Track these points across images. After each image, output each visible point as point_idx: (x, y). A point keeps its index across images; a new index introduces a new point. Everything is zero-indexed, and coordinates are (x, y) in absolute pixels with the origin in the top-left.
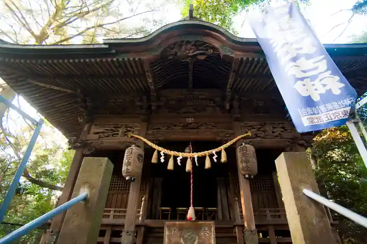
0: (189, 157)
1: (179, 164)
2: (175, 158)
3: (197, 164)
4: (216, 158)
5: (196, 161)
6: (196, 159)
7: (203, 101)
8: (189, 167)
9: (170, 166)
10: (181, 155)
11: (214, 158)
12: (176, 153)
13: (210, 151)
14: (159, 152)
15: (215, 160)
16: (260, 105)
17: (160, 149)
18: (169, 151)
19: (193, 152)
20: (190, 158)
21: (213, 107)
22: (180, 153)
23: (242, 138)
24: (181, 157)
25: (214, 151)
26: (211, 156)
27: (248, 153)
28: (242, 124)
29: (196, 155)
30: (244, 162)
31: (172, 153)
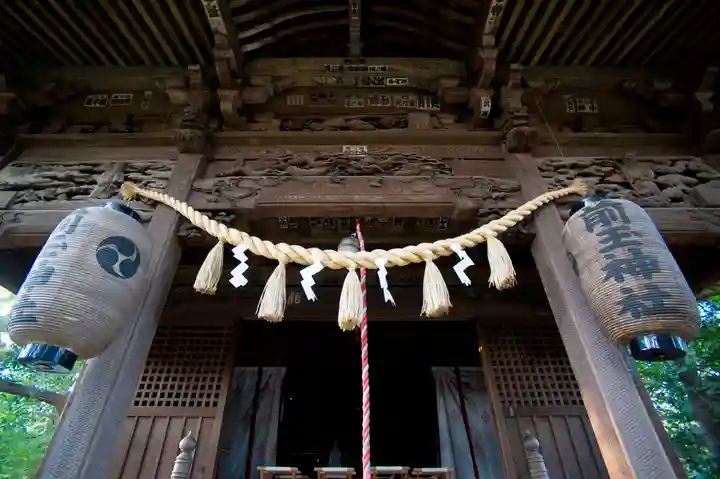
0: (352, 268)
1: (311, 295)
2: (294, 269)
3: (388, 296)
4: (468, 271)
5: (384, 284)
6: (382, 275)
7: (397, 97)
8: (351, 308)
9: (271, 304)
10: (316, 260)
11: (460, 269)
12: (297, 252)
13: (440, 245)
14: (228, 248)
15: (465, 280)
16: (588, 110)
17: (234, 235)
18: (269, 244)
19: (369, 248)
20: (358, 271)
21: (433, 114)
22: (315, 251)
23: (554, 201)
24: (317, 268)
25: (456, 244)
26: (446, 263)
27: (633, 227)
28: (540, 161)
29: (381, 259)
30: (632, 271)
31: (282, 252)
